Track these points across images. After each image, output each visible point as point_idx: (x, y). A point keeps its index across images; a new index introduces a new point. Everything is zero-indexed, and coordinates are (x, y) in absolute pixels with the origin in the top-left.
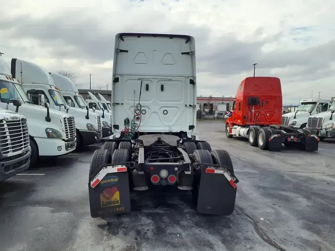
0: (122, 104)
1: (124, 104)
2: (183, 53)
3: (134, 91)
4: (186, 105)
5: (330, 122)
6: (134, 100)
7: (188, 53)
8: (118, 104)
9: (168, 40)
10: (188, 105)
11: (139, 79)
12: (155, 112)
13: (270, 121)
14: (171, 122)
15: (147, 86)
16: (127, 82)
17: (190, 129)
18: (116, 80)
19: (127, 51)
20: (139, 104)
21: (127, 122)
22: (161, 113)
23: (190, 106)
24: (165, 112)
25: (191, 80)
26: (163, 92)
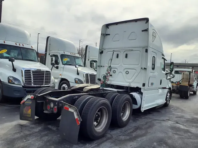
1: (105, 66)
2: (143, 31)
4: (142, 68)
7: (146, 31)
8: (102, 66)
9: (134, 23)
10: (143, 68)
12: (121, 72)
14: (130, 79)
15: (118, 55)
16: (108, 52)
17: (143, 86)
20: (110, 66)
22: (124, 73)
24: (127, 73)
25: (146, 49)
26: (126, 59)
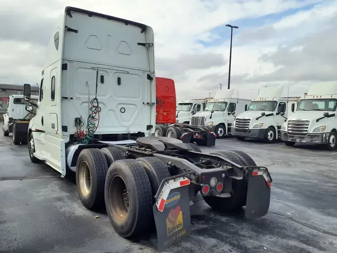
0: (72, 98)
1: (74, 98)
2: (139, 44)
3: (87, 82)
4: (144, 103)
5: (211, 120)
6: (89, 94)
7: (143, 45)
8: (66, 98)
9: (123, 25)
10: (146, 103)
11: (93, 68)
12: (112, 110)
13: (167, 120)
14: (128, 121)
15: (102, 77)
16: (80, 70)
17: (148, 129)
18: (64, 67)
19: (76, 31)
20: (96, 99)
21: (78, 122)
22: (118, 111)
23: (148, 103)
24: (123, 110)
25: (148, 75)
26: (119, 86)
